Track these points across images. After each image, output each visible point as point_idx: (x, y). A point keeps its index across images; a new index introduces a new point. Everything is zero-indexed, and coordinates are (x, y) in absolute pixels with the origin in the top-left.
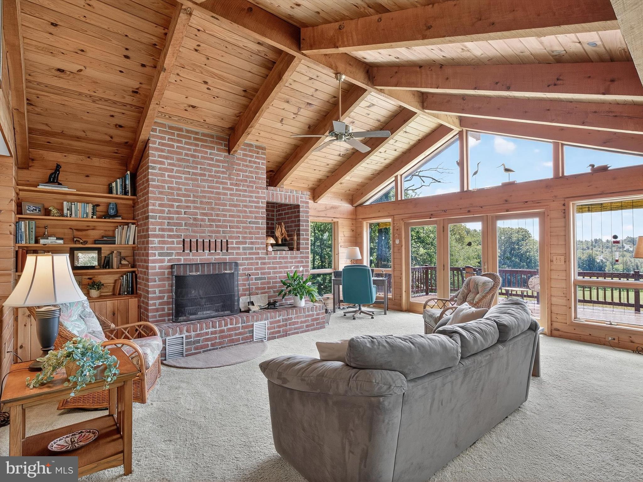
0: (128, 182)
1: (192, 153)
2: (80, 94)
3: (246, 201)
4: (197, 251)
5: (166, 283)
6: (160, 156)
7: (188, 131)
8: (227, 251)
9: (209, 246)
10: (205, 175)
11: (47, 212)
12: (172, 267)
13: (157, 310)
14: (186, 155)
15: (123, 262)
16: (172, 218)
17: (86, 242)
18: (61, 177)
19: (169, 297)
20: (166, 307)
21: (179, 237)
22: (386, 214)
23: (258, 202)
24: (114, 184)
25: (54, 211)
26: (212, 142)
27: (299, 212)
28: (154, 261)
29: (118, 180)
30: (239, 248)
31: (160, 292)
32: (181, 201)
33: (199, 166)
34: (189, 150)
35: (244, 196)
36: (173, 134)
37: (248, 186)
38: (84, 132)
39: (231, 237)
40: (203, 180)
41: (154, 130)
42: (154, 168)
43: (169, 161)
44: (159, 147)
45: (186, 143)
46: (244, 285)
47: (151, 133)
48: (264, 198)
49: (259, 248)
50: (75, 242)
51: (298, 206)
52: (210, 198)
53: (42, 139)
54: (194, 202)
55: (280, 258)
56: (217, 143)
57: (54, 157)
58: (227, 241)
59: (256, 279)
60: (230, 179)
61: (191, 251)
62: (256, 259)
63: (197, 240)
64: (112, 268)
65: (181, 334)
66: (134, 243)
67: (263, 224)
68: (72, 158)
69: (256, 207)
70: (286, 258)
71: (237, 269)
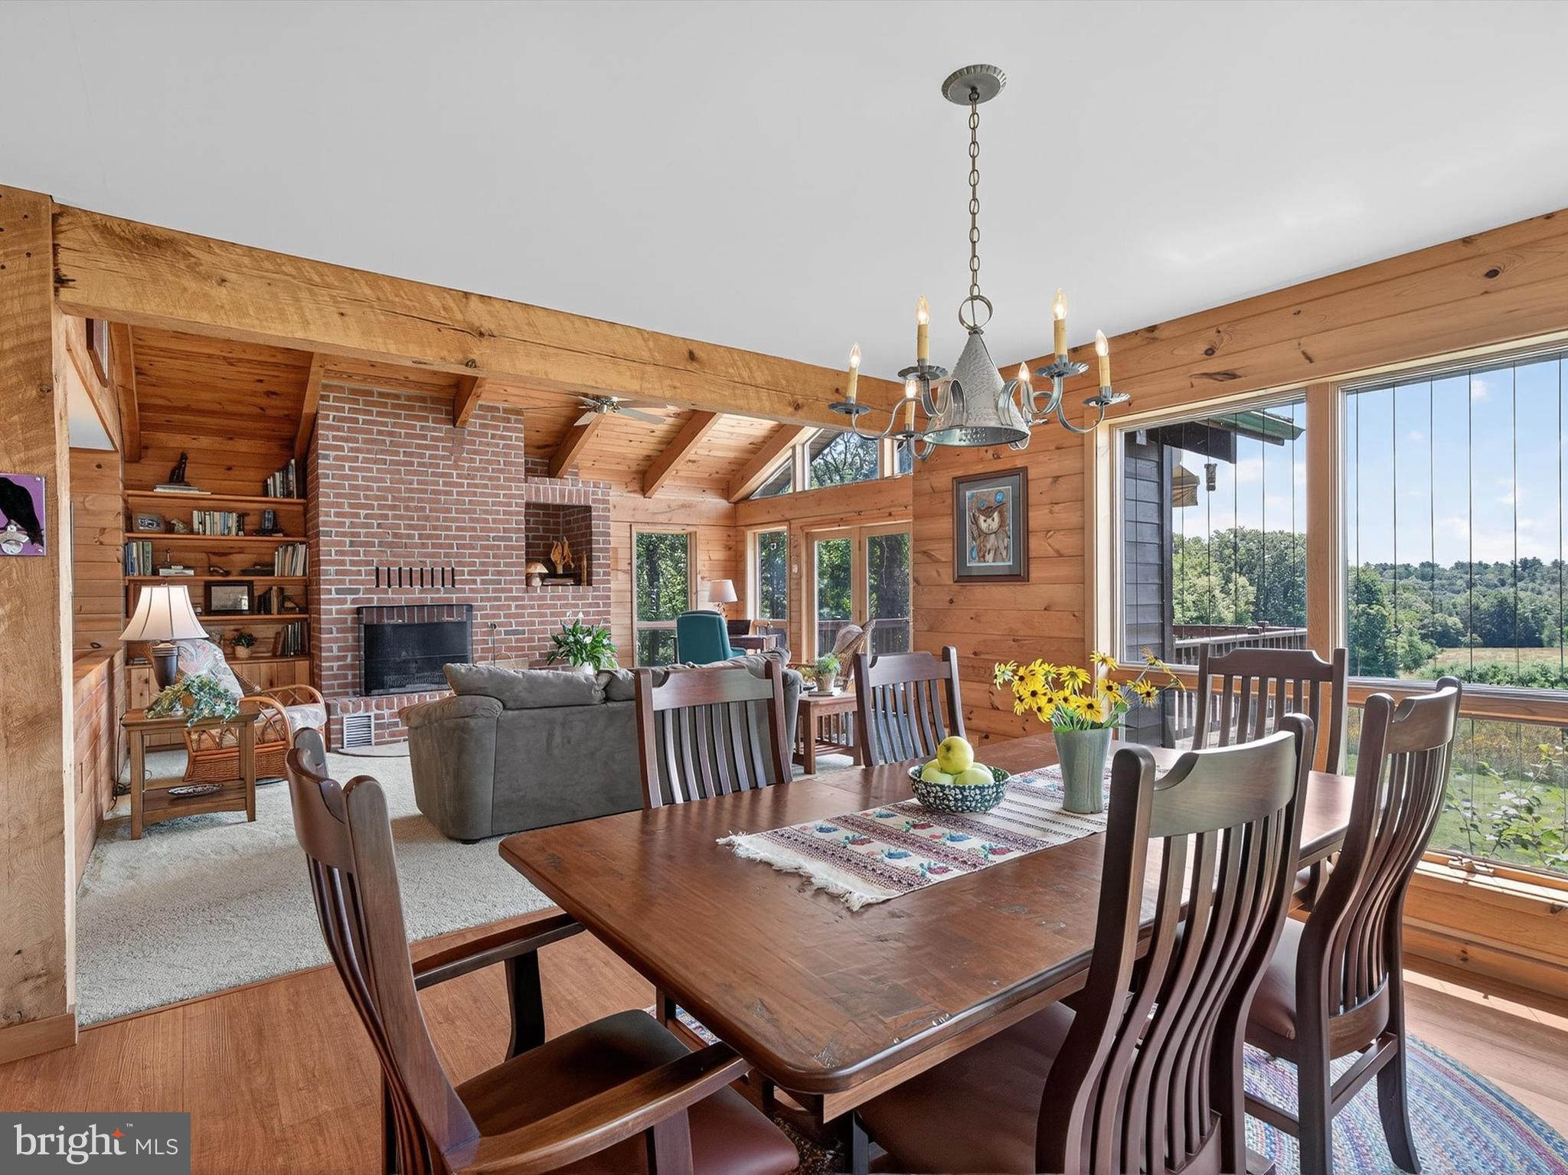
0: (292, 477)
1: (389, 429)
2: (210, 356)
3: (486, 503)
4: (400, 586)
5: (350, 635)
6: (335, 438)
7: (381, 395)
8: (453, 586)
9: (423, 578)
10: (411, 464)
11: (170, 528)
12: (359, 611)
13: (335, 677)
14: (380, 432)
15: (288, 604)
16: (358, 535)
17: (227, 573)
18: (189, 472)
19: (354, 658)
20: (350, 673)
21: (368, 563)
22: (778, 517)
23: (509, 505)
24: (270, 481)
25: (180, 526)
26: (422, 409)
27: (590, 518)
28: (331, 602)
29: (277, 474)
30: (474, 582)
31: (340, 649)
32: (372, 507)
33: (402, 450)
34: (385, 424)
35: (483, 495)
36: (356, 402)
37: (490, 479)
38: (220, 404)
39: (459, 564)
40: (407, 473)
41: (324, 398)
42: (326, 457)
43: (351, 445)
44: (334, 423)
45: (379, 414)
46: (486, 642)
47: (321, 402)
48: (521, 496)
49: (512, 582)
50: (211, 573)
51: (588, 509)
52: (420, 500)
53: (161, 418)
54: (393, 508)
55: (553, 598)
56: (432, 411)
57: (178, 441)
58: (453, 569)
59: (507, 633)
60: (456, 467)
61: (389, 586)
62: (507, 599)
63: (400, 569)
64: (271, 614)
65: (367, 711)
66: (304, 573)
67: (519, 540)
68: (205, 442)
69: (505, 513)
70: (566, 598)
71: (471, 617)
